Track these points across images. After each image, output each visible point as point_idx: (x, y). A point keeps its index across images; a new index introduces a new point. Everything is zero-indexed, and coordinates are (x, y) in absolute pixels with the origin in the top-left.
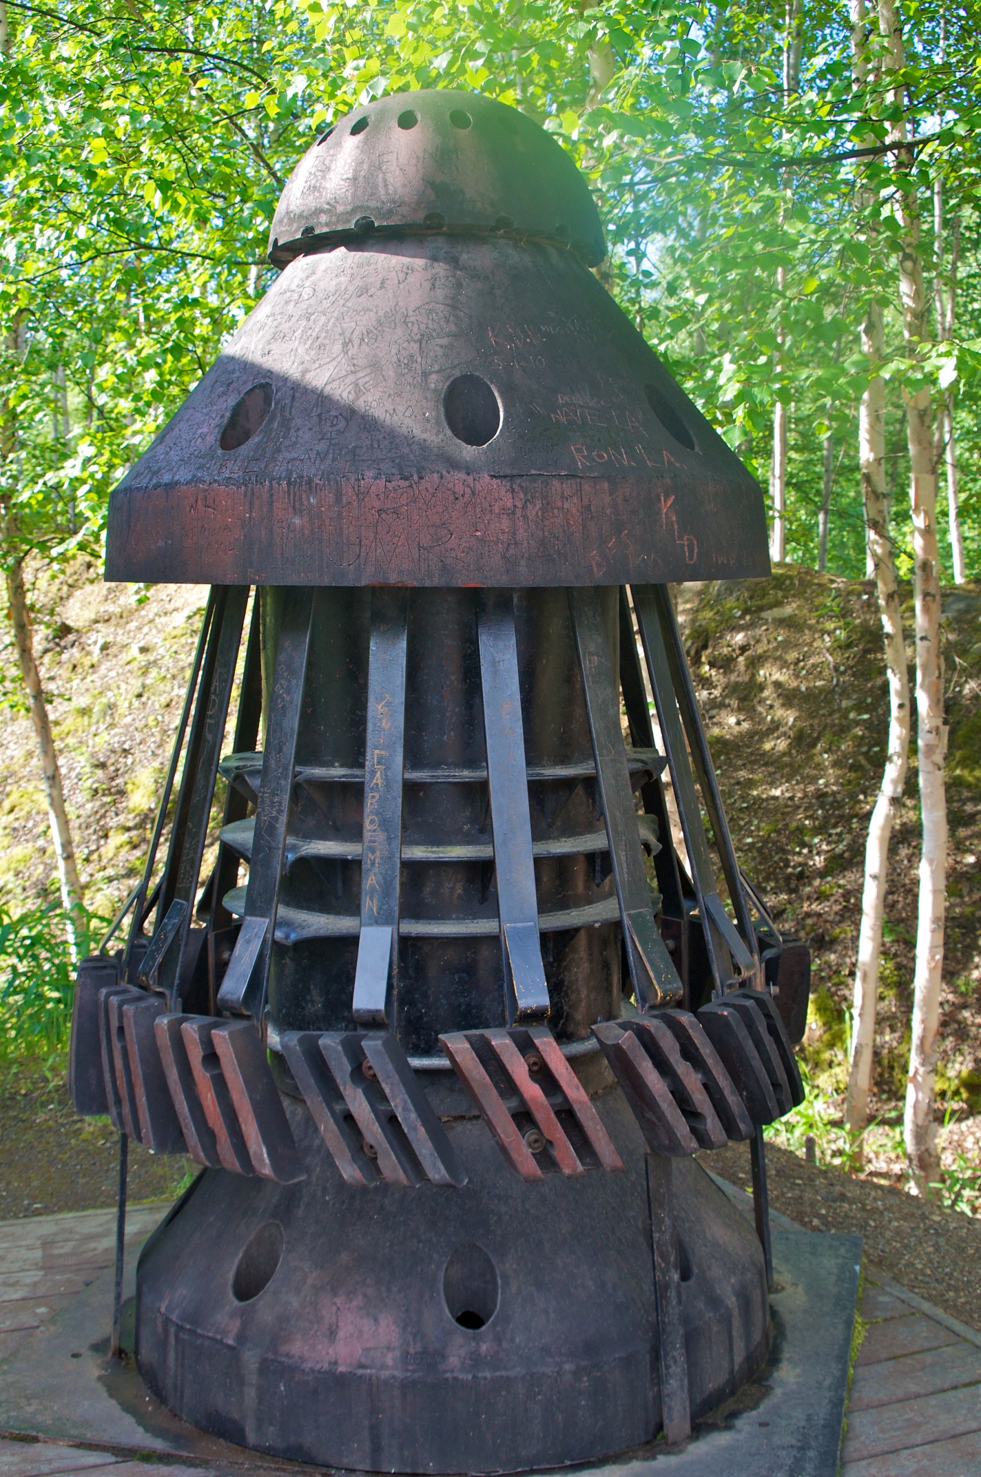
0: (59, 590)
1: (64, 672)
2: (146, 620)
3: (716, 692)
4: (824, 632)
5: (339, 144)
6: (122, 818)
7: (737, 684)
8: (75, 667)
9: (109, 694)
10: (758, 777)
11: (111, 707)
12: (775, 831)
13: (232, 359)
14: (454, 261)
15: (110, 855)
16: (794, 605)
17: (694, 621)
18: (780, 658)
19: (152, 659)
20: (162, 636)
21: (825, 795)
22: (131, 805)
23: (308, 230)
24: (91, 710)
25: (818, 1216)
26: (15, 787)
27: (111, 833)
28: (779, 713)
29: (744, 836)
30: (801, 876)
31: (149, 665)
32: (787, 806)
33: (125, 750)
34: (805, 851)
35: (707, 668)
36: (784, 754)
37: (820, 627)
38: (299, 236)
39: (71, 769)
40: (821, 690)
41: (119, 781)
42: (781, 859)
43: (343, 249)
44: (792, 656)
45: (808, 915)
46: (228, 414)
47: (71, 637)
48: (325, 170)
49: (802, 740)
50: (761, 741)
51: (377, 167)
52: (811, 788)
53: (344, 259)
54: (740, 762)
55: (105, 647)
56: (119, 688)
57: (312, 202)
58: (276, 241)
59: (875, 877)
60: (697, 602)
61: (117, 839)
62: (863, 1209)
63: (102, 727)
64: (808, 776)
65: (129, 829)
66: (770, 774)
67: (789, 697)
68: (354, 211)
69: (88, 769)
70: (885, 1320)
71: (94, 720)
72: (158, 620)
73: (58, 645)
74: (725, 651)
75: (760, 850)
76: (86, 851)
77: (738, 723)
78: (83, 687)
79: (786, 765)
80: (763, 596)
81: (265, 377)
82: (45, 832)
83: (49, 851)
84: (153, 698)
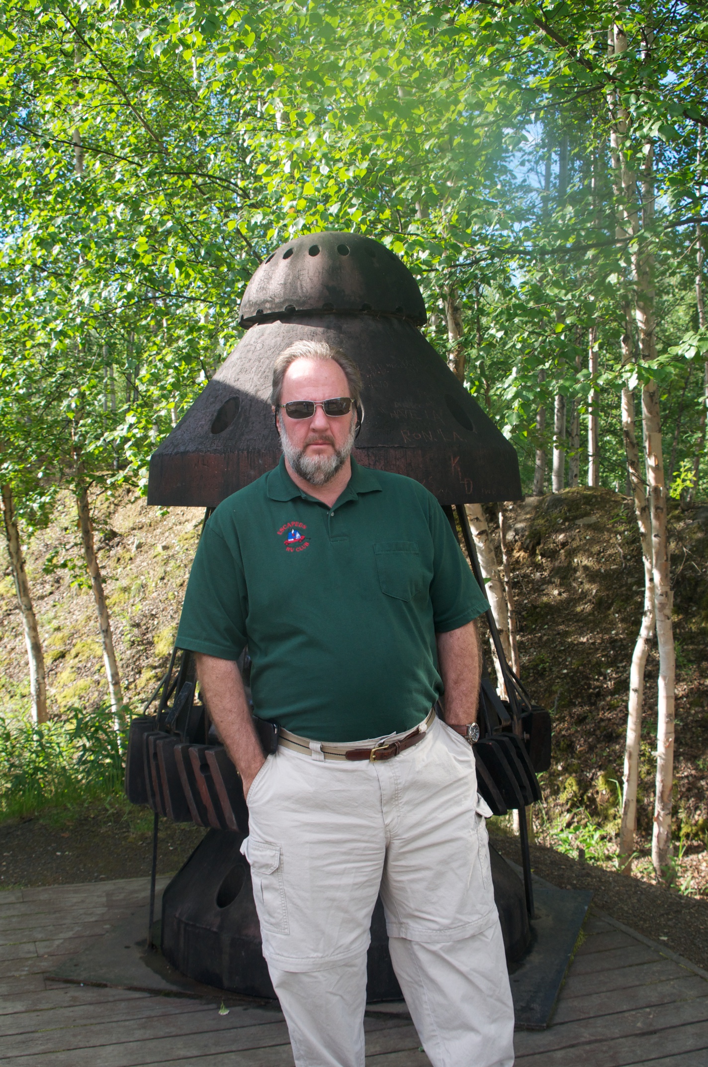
0: (108, 507)
1: (112, 563)
2: (167, 528)
3: (546, 574)
4: (617, 533)
5: (276, 264)
6: (150, 660)
7: (559, 568)
8: (119, 559)
9: (142, 577)
10: (573, 629)
11: (144, 586)
12: (582, 665)
13: (218, 382)
14: (339, 329)
15: (143, 685)
16: (598, 515)
17: (531, 526)
18: (588, 550)
19: (171, 554)
20: (178, 538)
21: (616, 641)
22: (157, 652)
23: (260, 312)
24: (130, 589)
25: (572, 884)
26: (79, 640)
27: (143, 671)
28: (587, 586)
29: (562, 669)
30: (598, 695)
31: (169, 558)
32: (590, 649)
33: (152, 615)
34: (601, 678)
35: (540, 557)
36: (590, 614)
37: (615, 529)
38: (255, 314)
39: (117, 628)
40: (614, 571)
41: (149, 635)
42: (586, 684)
43: (279, 322)
44: (596, 549)
45: (602, 720)
46: (215, 414)
47: (117, 540)
48: (269, 278)
49: (601, 605)
50: (575, 606)
51: (297, 277)
52: (606, 637)
53: (279, 327)
54: (560, 620)
55: (139, 546)
56: (149, 573)
57: (262, 296)
58: (242, 316)
59: (636, 691)
60: (534, 513)
61: (147, 674)
62: (600, 881)
63: (137, 600)
64: (605, 628)
65: (155, 668)
66: (580, 628)
67: (592, 576)
68: (285, 301)
69: (128, 628)
70: (598, 934)
71: (132, 595)
72: (175, 528)
73: (107, 544)
74: (552, 546)
75: (571, 678)
76: (126, 682)
77: (560, 594)
78: (125, 573)
79: (591, 622)
80: (578, 509)
81: (236, 393)
82: (99, 670)
83: (103, 682)
84: (171, 580)
